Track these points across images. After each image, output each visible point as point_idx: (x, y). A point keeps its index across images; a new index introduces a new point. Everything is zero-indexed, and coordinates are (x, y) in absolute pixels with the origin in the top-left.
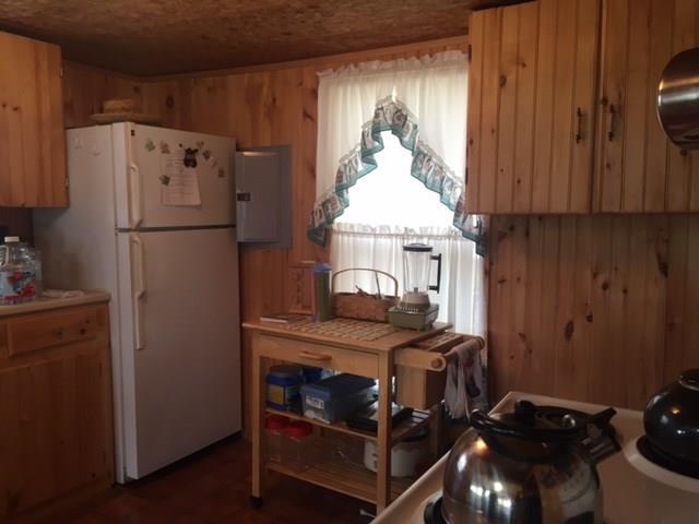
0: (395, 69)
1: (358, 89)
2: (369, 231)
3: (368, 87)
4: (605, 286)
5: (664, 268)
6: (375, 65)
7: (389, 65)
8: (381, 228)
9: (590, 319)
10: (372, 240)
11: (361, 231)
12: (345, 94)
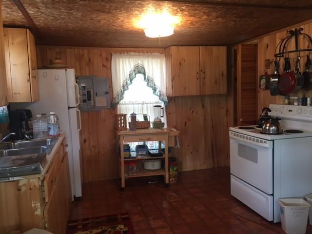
0: (139, 55)
1: (127, 60)
2: (131, 103)
3: (130, 59)
4: (193, 112)
5: (203, 107)
6: (132, 53)
7: (137, 54)
8: (136, 102)
9: (190, 120)
10: (132, 105)
11: (128, 103)
12: (123, 61)
